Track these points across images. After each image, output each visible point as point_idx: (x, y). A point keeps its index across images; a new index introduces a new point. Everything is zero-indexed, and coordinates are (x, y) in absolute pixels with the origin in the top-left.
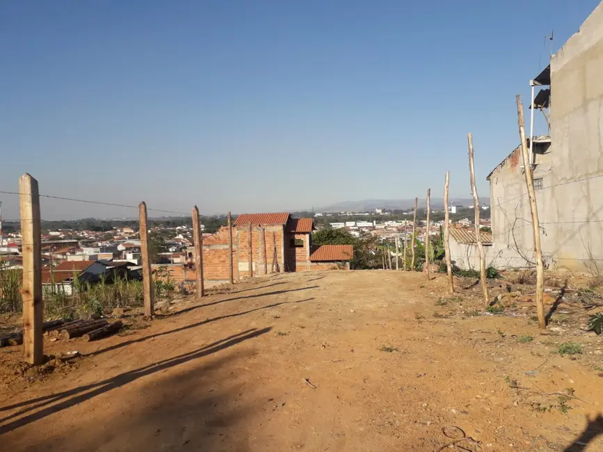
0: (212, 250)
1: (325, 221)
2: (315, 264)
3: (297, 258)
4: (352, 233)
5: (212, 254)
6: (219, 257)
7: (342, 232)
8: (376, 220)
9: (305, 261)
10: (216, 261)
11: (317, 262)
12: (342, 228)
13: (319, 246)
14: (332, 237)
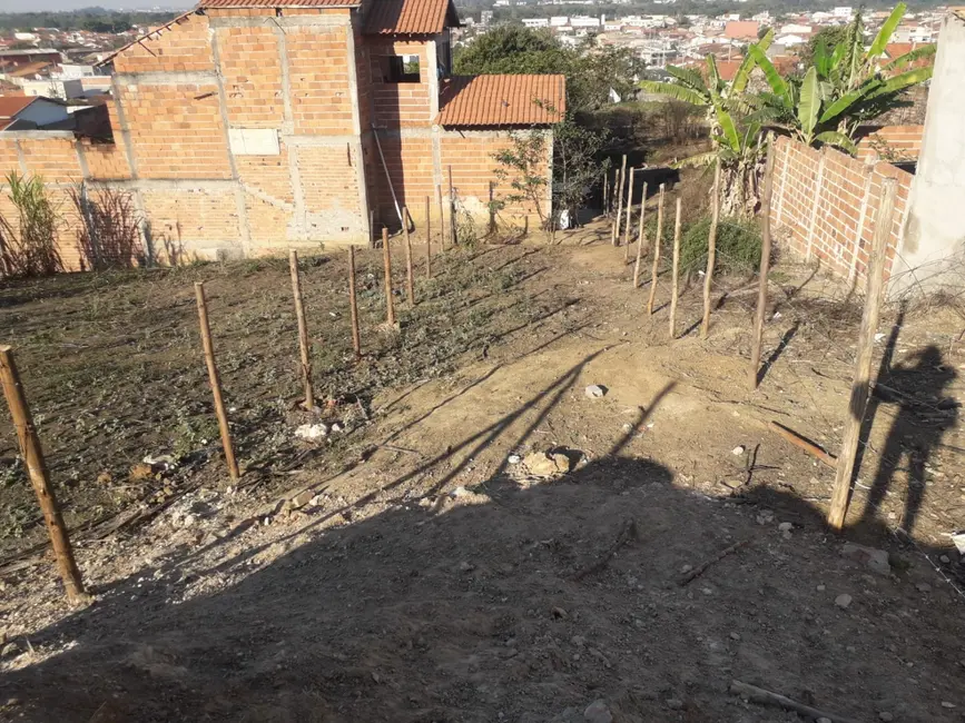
0: (148, 89)
1: (514, 15)
2: (454, 134)
3: (404, 115)
4: (564, 38)
5: (146, 104)
6: (170, 111)
7: (540, 38)
8: (607, 13)
9: (427, 126)
10: (161, 123)
11: (460, 128)
12: (543, 29)
13: (469, 79)
14: (514, 48)
